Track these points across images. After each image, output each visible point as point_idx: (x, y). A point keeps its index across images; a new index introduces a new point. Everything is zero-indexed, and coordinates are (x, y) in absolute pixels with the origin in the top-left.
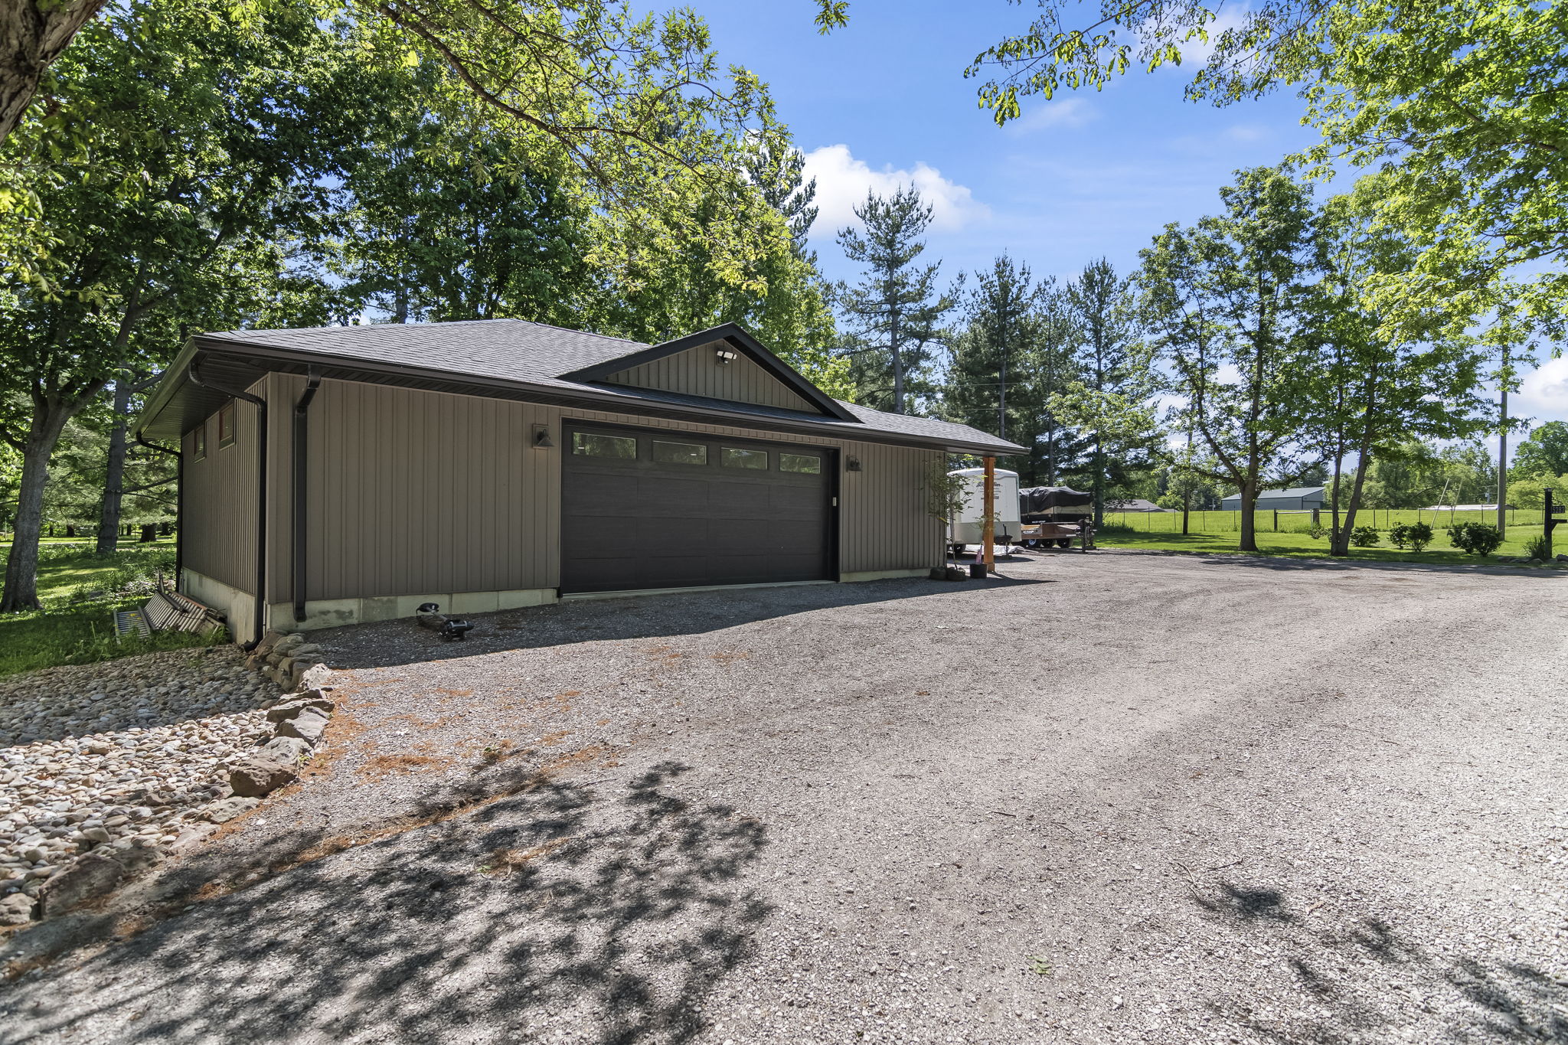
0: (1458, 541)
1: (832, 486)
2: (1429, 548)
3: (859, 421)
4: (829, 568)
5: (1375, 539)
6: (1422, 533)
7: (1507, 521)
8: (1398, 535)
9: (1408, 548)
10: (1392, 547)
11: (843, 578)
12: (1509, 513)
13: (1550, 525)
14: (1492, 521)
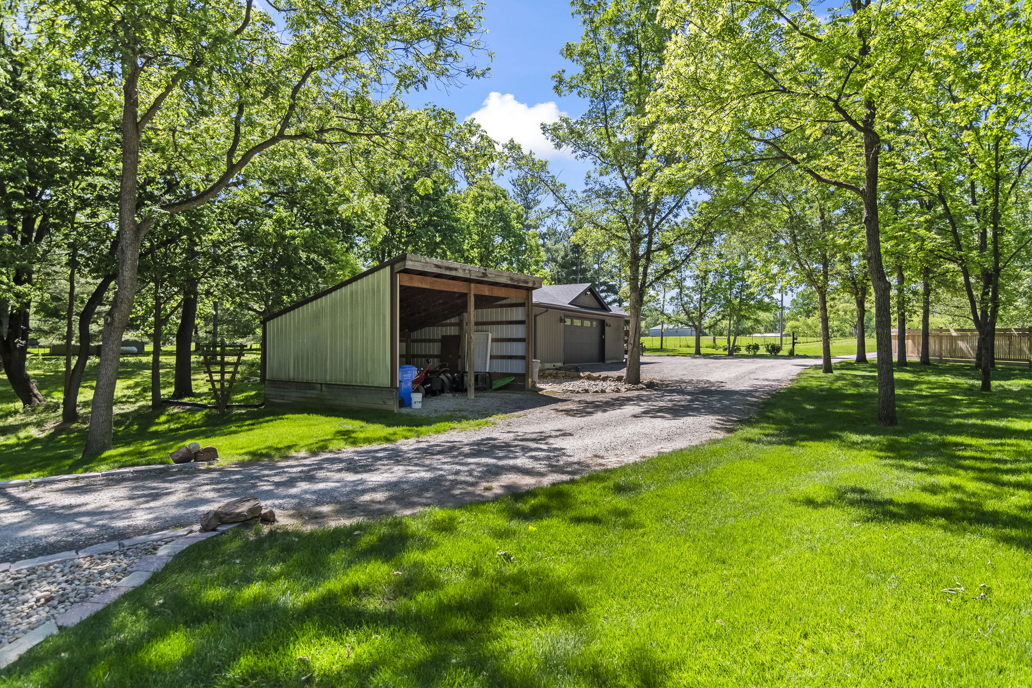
0: (768, 350)
1: (603, 332)
2: (758, 353)
4: (602, 357)
5: (740, 350)
6: (756, 347)
7: (784, 342)
8: (748, 348)
9: (751, 353)
10: (746, 353)
12: (784, 338)
13: (794, 344)
14: (778, 342)
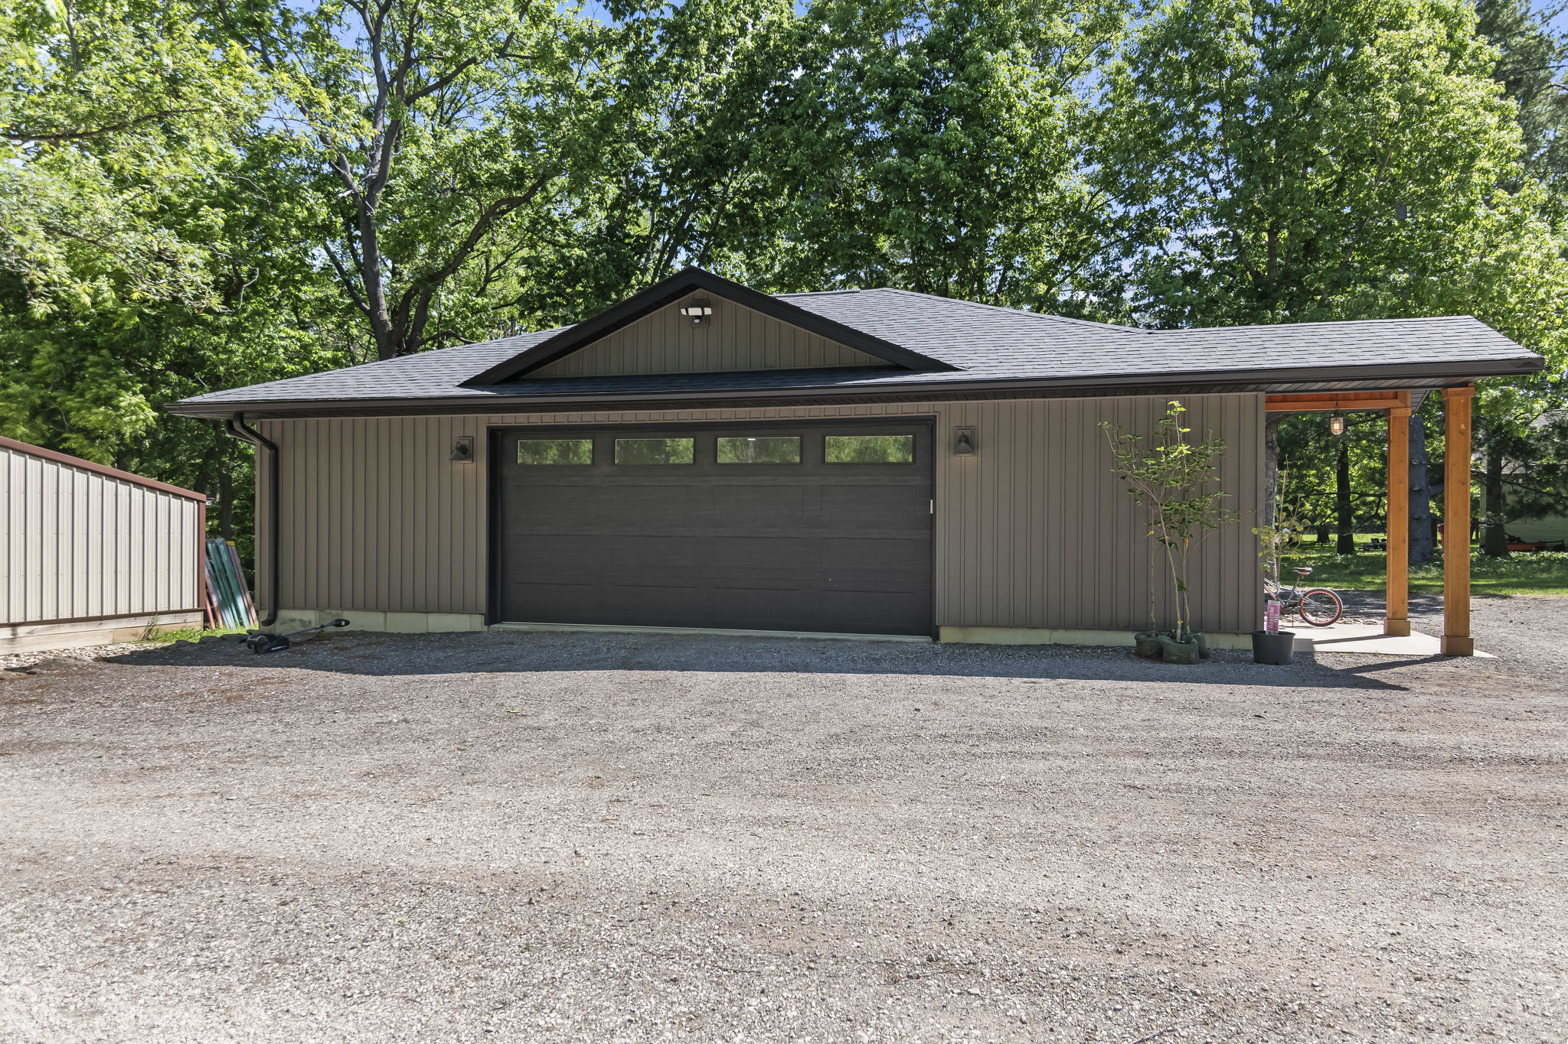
3: (950, 368)
11: (947, 635)
